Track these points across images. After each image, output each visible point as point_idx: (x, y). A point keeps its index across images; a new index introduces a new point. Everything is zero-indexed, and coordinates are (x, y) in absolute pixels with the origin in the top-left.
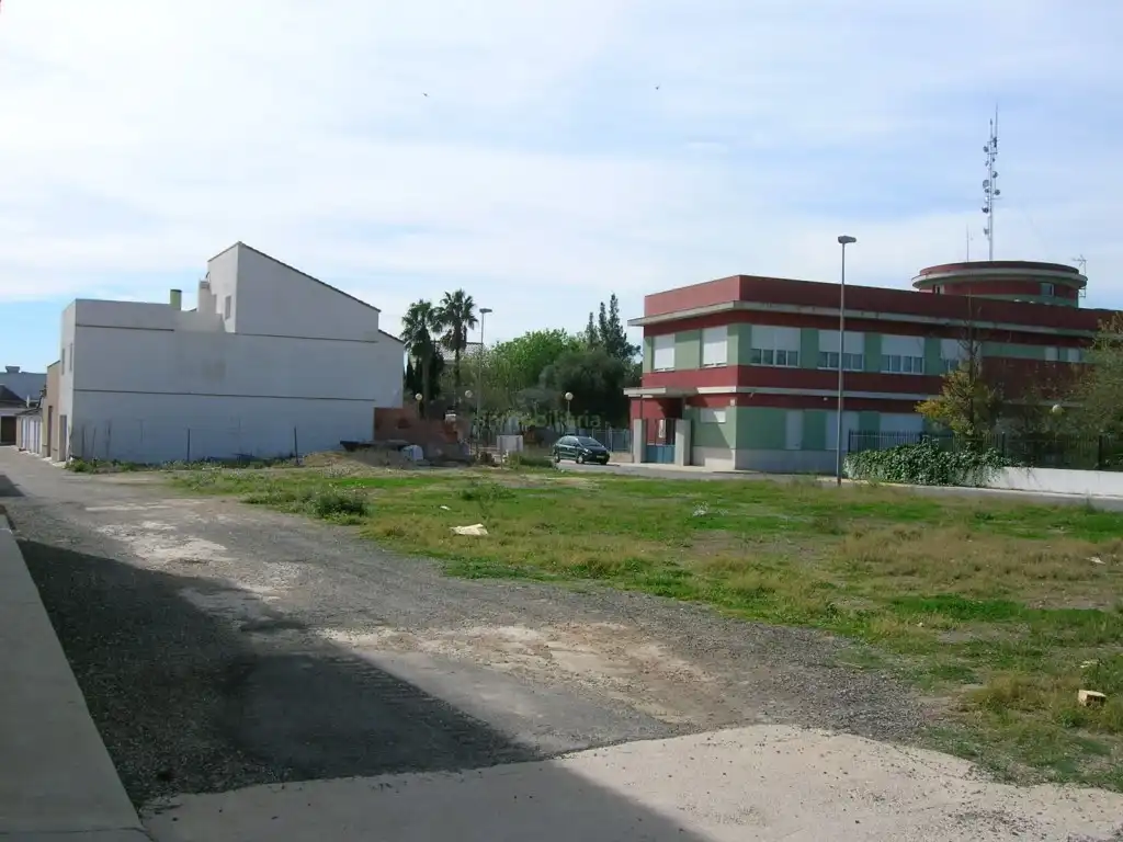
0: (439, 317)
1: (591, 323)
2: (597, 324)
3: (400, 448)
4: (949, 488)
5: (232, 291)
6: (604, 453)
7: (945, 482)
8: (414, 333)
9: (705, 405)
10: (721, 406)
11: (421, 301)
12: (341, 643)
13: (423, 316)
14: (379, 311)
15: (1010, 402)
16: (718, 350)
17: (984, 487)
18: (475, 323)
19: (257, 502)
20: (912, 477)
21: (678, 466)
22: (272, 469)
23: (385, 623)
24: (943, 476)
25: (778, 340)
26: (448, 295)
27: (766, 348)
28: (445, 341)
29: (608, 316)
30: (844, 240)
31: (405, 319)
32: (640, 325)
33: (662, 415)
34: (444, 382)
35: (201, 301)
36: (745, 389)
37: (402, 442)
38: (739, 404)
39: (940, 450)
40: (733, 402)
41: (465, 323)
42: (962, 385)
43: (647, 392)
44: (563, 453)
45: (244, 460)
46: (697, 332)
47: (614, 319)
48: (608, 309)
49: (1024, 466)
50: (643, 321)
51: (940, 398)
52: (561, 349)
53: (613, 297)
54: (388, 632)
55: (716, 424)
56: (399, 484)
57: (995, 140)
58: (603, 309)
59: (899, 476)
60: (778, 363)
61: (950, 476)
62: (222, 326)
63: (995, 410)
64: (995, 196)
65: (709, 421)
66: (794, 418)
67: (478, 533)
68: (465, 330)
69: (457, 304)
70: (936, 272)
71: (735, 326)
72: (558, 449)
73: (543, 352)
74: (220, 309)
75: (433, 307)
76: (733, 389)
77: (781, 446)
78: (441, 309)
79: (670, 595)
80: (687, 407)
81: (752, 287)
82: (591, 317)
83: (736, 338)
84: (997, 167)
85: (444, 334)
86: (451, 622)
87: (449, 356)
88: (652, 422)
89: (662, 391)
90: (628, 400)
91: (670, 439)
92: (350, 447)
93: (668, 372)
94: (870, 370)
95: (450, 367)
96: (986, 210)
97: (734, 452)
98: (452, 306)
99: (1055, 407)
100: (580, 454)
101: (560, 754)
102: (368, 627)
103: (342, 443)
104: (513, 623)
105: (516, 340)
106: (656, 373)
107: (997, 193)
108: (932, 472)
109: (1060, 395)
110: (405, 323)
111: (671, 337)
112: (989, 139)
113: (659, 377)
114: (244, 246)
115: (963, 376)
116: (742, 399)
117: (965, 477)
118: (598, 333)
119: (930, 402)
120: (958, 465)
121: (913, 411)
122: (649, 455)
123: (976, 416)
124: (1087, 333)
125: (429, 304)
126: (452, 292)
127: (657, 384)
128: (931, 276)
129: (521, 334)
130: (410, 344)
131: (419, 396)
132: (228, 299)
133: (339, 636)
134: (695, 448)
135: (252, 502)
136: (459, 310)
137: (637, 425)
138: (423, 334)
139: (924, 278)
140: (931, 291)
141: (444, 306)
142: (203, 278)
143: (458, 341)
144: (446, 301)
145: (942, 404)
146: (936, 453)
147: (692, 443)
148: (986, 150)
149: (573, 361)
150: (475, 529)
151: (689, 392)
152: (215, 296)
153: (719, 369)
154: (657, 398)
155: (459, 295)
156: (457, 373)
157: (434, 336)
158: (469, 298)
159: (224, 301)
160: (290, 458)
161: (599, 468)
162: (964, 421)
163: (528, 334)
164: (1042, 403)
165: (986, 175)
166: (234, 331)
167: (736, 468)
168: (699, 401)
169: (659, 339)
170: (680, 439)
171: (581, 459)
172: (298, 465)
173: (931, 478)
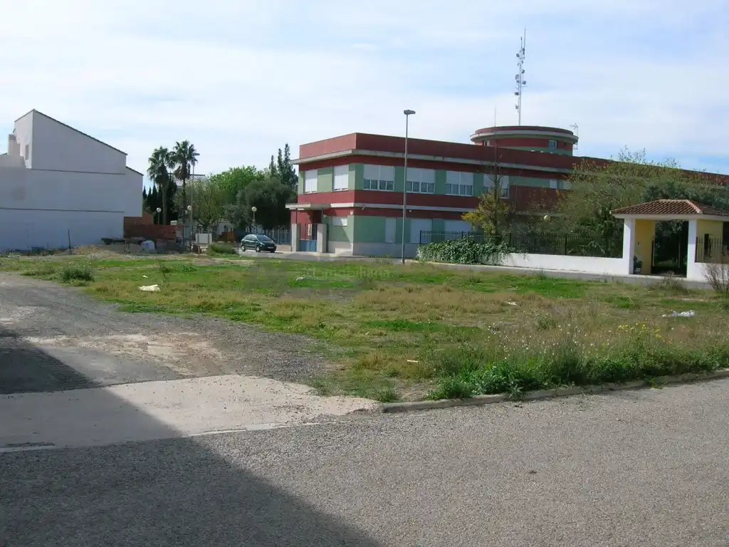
0: (172, 158)
1: (272, 162)
2: (276, 163)
3: (140, 243)
4: (478, 266)
5: (29, 141)
6: (273, 245)
7: (476, 262)
8: (157, 168)
9: (335, 215)
10: (345, 216)
11: (161, 148)
12: (34, 343)
13: (163, 157)
14: (126, 154)
15: (520, 213)
16: (344, 180)
17: (499, 265)
18: (196, 162)
19: (30, 275)
20: (456, 259)
21: (318, 253)
22: (53, 257)
23: (64, 333)
24: (475, 259)
25: (381, 174)
26: (178, 144)
27: (373, 179)
28: (176, 173)
29: (283, 158)
30: (407, 113)
31: (151, 159)
32: (297, 164)
33: (310, 222)
34: (177, 200)
35: (10, 147)
36: (359, 205)
37: (141, 238)
38: (355, 214)
39: (474, 242)
40: (352, 213)
41: (189, 162)
42: (491, 203)
43: (300, 206)
44: (247, 246)
45: (37, 251)
46: (330, 168)
47: (287, 160)
48: (283, 153)
49: (522, 252)
50: (299, 161)
51: (477, 211)
52: (253, 178)
53: (287, 145)
54: (64, 337)
55: (341, 227)
56: (130, 264)
57: (524, 50)
58: (280, 153)
59: (449, 258)
60: (380, 188)
61: (479, 258)
62: (23, 163)
63: (510, 218)
64: (523, 85)
65: (339, 225)
66: (391, 223)
67: (153, 290)
68: (189, 166)
69: (183, 149)
70: (485, 132)
71: (354, 165)
72: (244, 243)
73: (241, 180)
74: (22, 154)
75: (169, 152)
76: (352, 205)
77: (382, 240)
78: (174, 153)
79: (239, 319)
80: (325, 216)
81: (365, 141)
82: (272, 158)
83: (353, 172)
84: (524, 67)
85: (176, 168)
86: (102, 333)
87: (179, 183)
88: (303, 225)
89: (308, 206)
90: (289, 211)
91: (314, 236)
92: (108, 242)
93: (313, 194)
94: (439, 193)
95: (180, 190)
96: (517, 94)
97: (352, 244)
98: (180, 150)
99: (545, 217)
100: (257, 246)
101: (110, 385)
102: (53, 336)
103: (103, 239)
104: (136, 333)
105: (223, 173)
106: (305, 194)
107: (524, 83)
108: (468, 256)
109: (548, 209)
110: (151, 162)
111: (315, 172)
112: (520, 49)
113: (309, 197)
114: (37, 112)
115: (491, 197)
116: (358, 211)
117: (488, 259)
118: (277, 169)
119: (471, 213)
120: (484, 252)
121: (460, 219)
122: (301, 247)
123: (498, 222)
124: (567, 171)
125: (166, 149)
126: (180, 142)
127: (306, 201)
128: (481, 135)
129: (227, 169)
130: (154, 175)
131: (159, 210)
132: (27, 147)
133: (34, 340)
134: (330, 242)
135: (28, 274)
136: (186, 154)
137: (294, 227)
138: (163, 169)
139: (477, 135)
140: (480, 144)
141: (176, 151)
142: (11, 133)
143: (184, 174)
144: (177, 148)
145: (478, 215)
146: (471, 244)
147: (327, 238)
148: (518, 55)
149: (257, 187)
150: (152, 288)
151: (325, 206)
152: (19, 145)
153: (344, 192)
154: (307, 211)
155: (185, 144)
156: (184, 194)
157: (169, 170)
158: (192, 145)
159: (24, 147)
160: (67, 249)
161: (270, 255)
162: (491, 225)
163: (231, 169)
164: (539, 214)
165: (518, 72)
166: (30, 167)
167: (354, 254)
168: (332, 212)
169: (308, 173)
170: (320, 236)
171: (258, 249)
172: (71, 253)
173: (467, 260)
